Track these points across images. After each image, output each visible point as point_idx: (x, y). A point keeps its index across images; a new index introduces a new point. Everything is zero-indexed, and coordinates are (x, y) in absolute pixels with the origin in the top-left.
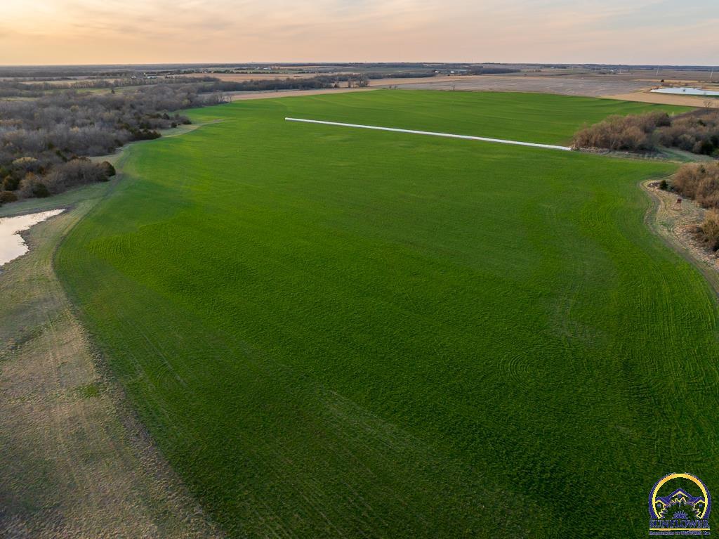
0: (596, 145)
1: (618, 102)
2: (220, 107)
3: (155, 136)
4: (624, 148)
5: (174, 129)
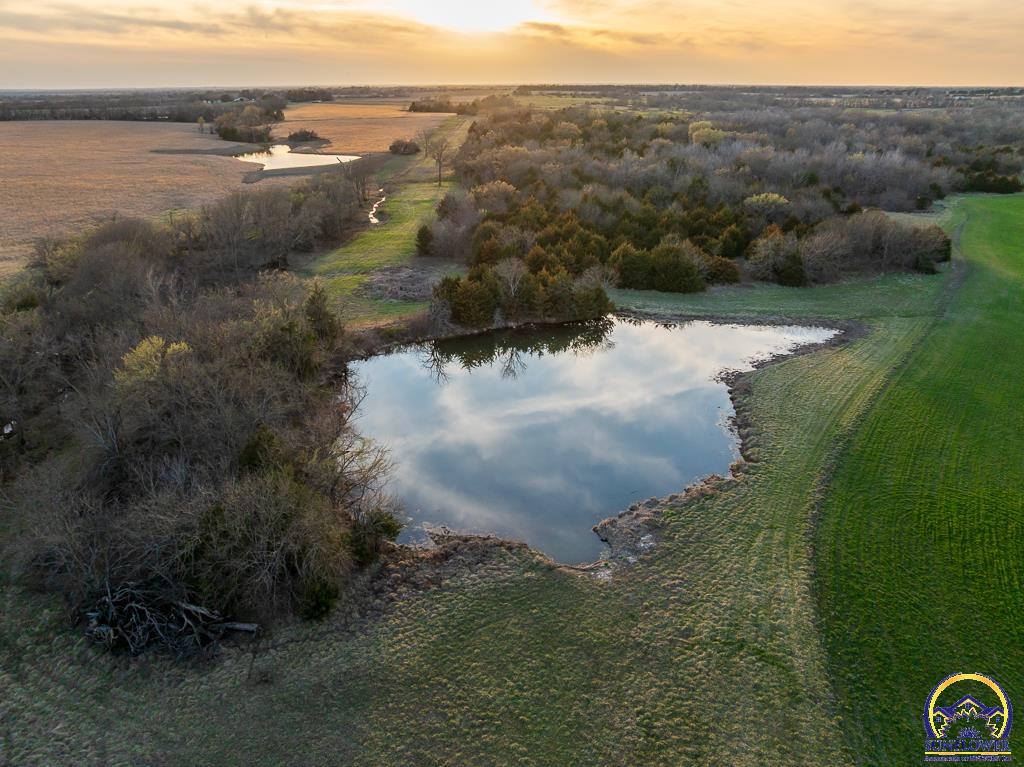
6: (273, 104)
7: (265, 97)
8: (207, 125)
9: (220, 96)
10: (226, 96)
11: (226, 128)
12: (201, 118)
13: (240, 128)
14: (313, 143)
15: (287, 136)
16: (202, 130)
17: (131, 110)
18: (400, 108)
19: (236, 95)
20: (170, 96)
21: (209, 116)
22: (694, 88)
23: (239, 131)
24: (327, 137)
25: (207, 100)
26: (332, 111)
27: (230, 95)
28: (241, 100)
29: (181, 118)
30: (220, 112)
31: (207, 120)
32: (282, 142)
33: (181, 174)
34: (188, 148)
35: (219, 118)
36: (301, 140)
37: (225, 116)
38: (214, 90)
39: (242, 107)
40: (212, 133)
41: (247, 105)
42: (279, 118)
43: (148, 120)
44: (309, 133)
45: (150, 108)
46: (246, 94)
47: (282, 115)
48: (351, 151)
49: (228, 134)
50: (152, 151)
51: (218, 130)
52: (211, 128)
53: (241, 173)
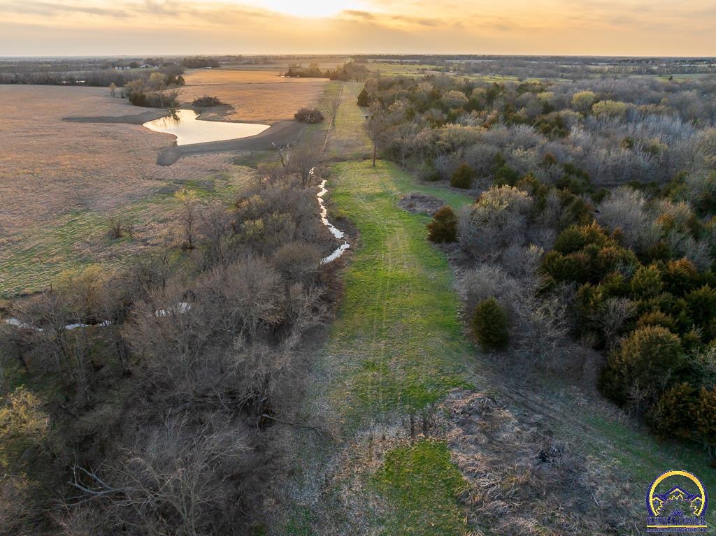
6: (174, 71)
7: (165, 65)
8: (118, 90)
9: (128, 63)
10: (134, 64)
11: (136, 94)
12: (113, 84)
13: (149, 94)
14: (217, 108)
15: (191, 100)
16: (113, 94)
17: (52, 74)
18: (278, 73)
19: (141, 63)
20: (90, 63)
21: (120, 81)
22: (483, 57)
23: (147, 98)
24: (228, 102)
25: (118, 66)
26: (223, 77)
27: (137, 62)
28: (147, 67)
29: (94, 82)
30: (131, 78)
31: (118, 85)
32: (187, 106)
33: (90, 152)
34: (100, 115)
35: (129, 84)
36: (206, 107)
37: (134, 82)
38: (124, 57)
39: (148, 74)
40: (123, 97)
41: (152, 72)
42: (180, 83)
43: (67, 84)
44: (211, 99)
45: (69, 73)
46: (151, 62)
47: (183, 80)
48: (258, 119)
49: (138, 101)
50: (64, 119)
51: (128, 95)
52: (122, 93)
53: (155, 149)
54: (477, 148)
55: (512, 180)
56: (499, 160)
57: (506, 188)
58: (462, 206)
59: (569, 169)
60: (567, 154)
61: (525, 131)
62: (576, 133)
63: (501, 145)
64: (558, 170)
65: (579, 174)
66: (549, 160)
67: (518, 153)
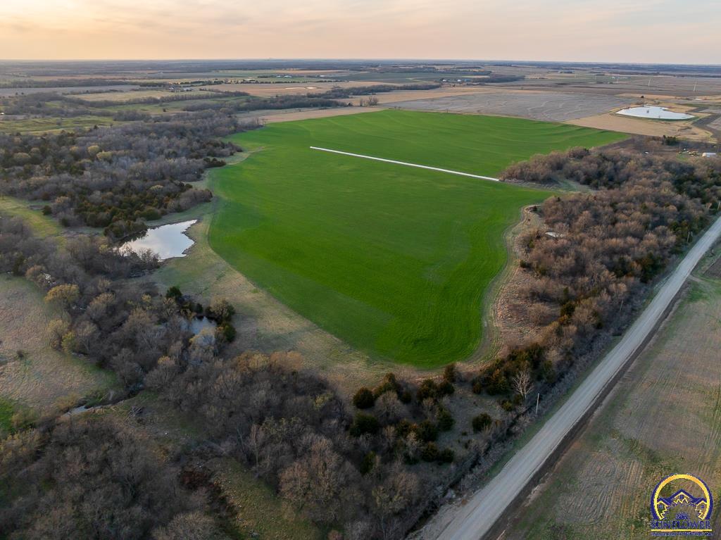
0: (516, 177)
1: (568, 130)
2: (258, 131)
3: (222, 164)
4: (533, 180)
5: (232, 156)
54: (48, 186)
55: (64, 195)
56: (57, 189)
57: (62, 197)
58: (50, 205)
59: (83, 188)
60: (82, 182)
61: (66, 175)
62: (87, 173)
63: (57, 183)
64: (80, 189)
65: (87, 189)
66: (76, 186)
67: (64, 185)
